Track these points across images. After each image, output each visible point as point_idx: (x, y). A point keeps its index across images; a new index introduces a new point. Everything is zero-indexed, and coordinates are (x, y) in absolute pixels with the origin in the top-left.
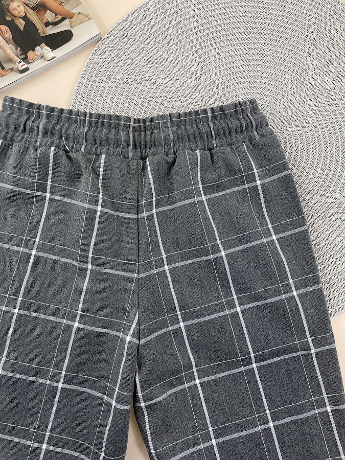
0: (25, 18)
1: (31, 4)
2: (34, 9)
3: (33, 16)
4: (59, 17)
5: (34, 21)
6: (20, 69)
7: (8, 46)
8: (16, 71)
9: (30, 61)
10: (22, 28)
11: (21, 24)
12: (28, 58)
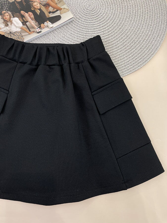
0: (40, 9)
1: (43, 4)
2: (44, 6)
3: (43, 9)
4: (55, 10)
5: (44, 11)
6: (38, 31)
7: (32, 21)
8: (35, 32)
9: (42, 28)
10: (38, 14)
11: (38, 12)
12: (41, 27)
